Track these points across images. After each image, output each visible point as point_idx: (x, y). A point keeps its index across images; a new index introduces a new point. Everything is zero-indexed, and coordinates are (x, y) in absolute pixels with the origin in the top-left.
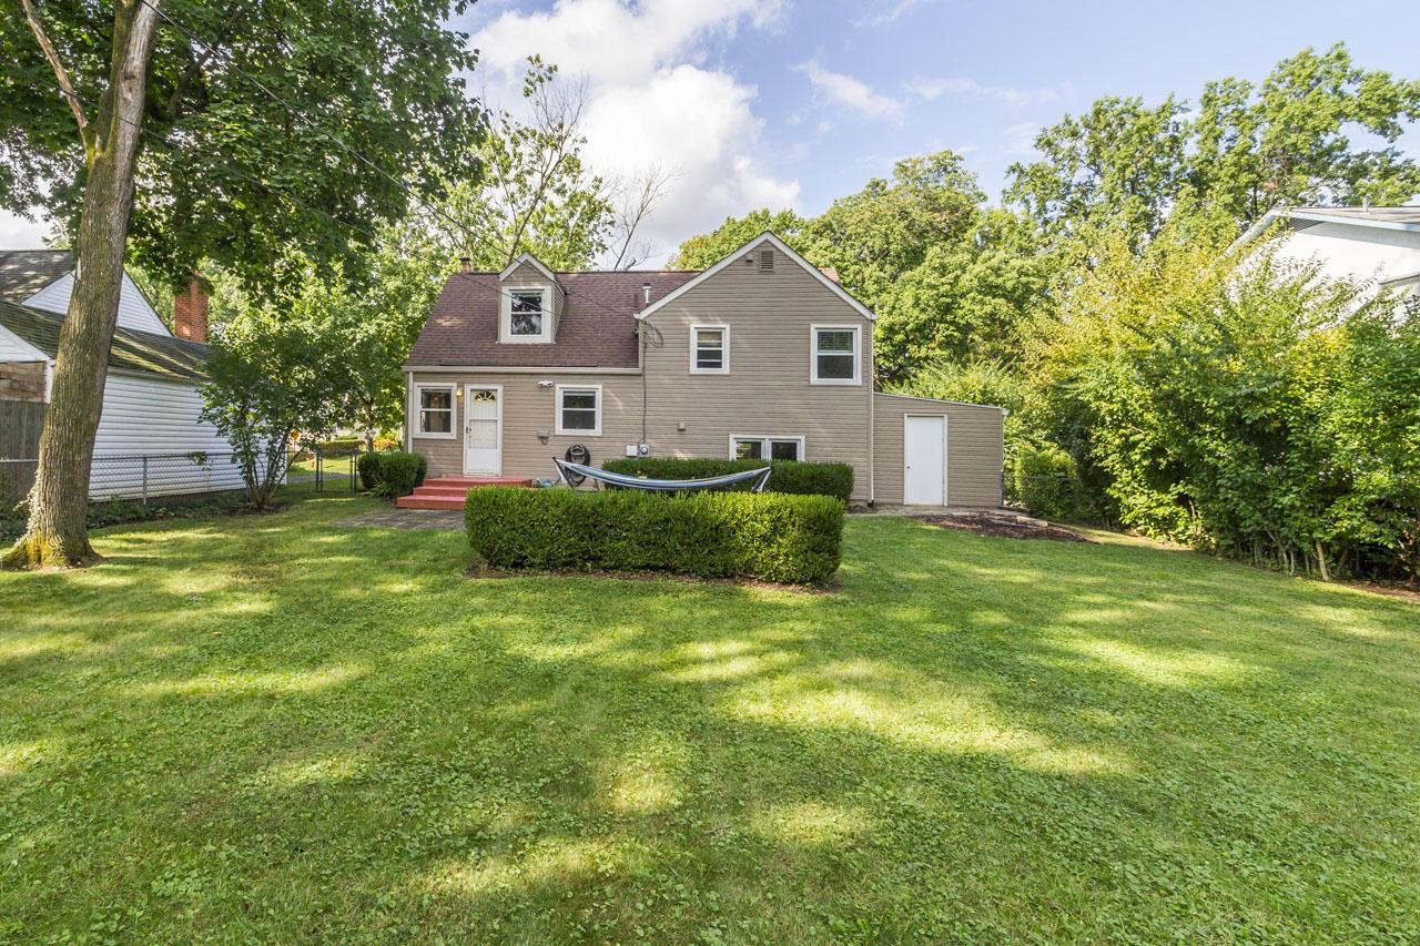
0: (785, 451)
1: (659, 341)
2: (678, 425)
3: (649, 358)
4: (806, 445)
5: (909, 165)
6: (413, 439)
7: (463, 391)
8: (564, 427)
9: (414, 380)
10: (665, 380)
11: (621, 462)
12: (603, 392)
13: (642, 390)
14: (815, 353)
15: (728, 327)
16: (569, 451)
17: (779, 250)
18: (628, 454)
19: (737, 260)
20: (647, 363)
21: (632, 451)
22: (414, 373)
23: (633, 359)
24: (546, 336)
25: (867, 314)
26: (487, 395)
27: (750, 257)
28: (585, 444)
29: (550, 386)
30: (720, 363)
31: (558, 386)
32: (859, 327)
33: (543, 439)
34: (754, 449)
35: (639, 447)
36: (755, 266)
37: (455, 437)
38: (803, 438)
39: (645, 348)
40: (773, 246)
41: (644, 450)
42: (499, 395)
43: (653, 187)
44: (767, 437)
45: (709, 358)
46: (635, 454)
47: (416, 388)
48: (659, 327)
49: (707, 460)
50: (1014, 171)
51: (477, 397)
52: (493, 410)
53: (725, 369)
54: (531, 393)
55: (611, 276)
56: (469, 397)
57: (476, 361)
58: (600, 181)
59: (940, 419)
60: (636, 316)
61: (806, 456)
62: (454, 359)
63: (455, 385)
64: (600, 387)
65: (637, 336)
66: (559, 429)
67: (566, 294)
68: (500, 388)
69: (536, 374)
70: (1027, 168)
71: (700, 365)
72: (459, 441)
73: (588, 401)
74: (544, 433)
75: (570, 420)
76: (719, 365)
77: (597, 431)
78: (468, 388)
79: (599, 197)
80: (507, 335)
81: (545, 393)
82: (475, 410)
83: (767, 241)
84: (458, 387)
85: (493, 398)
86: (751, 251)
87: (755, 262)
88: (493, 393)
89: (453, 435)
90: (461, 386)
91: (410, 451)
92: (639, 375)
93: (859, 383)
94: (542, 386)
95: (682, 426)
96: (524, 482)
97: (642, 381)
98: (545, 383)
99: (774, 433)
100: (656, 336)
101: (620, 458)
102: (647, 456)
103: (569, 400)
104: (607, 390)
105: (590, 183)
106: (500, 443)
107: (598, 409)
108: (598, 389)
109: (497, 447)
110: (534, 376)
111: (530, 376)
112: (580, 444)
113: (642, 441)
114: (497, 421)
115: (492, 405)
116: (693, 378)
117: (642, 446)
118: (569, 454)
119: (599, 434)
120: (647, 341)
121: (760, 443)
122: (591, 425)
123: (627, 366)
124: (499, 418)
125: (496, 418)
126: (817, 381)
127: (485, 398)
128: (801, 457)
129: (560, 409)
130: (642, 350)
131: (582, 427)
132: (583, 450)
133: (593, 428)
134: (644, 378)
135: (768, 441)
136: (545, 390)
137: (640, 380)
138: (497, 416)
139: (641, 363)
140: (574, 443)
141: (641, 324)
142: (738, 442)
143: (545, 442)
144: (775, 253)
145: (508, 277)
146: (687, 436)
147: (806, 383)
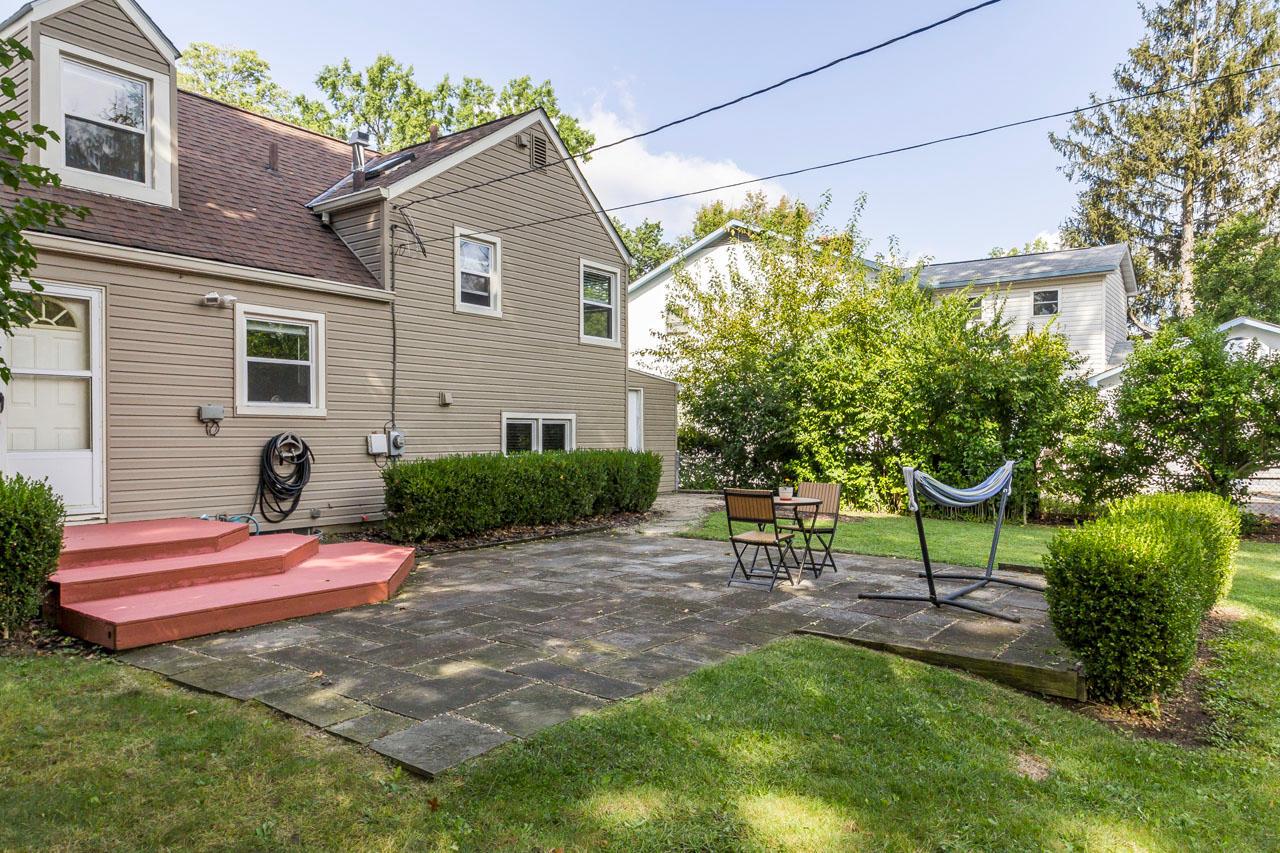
0: (554, 436)
3: (399, 275)
8: (249, 400)
10: (421, 315)
12: (328, 330)
13: (390, 332)
14: (582, 299)
15: (498, 242)
16: (274, 440)
17: (552, 143)
19: (507, 140)
20: (396, 283)
21: (378, 443)
23: (375, 272)
24: (159, 189)
25: (624, 255)
28: (299, 433)
29: (223, 305)
30: (488, 298)
31: (240, 308)
32: (618, 271)
33: (209, 423)
35: (387, 435)
36: (528, 156)
38: (572, 416)
39: (393, 254)
40: (545, 132)
41: (400, 441)
42: (95, 316)
44: (540, 416)
45: (476, 287)
46: (386, 450)
48: (412, 221)
52: (78, 352)
53: (495, 310)
54: (182, 318)
60: (382, 192)
61: (577, 442)
64: (321, 318)
66: (243, 402)
68: (96, 297)
69: (181, 273)
71: (467, 298)
73: (292, 344)
74: (215, 409)
75: (265, 384)
76: (484, 301)
77: (317, 405)
81: (213, 322)
83: (539, 122)
85: (68, 321)
86: (524, 131)
87: (528, 151)
88: (76, 311)
92: (384, 303)
93: (619, 345)
94: (205, 303)
95: (449, 399)
97: (389, 315)
98: (212, 296)
99: (542, 409)
100: (409, 236)
103: (263, 342)
104: (335, 326)
106: (101, 432)
107: (318, 362)
108: (316, 320)
109: (89, 445)
110: (185, 279)
111: (175, 278)
112: (288, 432)
113: (390, 425)
114: (88, 381)
115: (69, 338)
116: (460, 318)
117: (393, 434)
118: (268, 455)
119: (322, 412)
120: (397, 242)
121: (530, 425)
122: (302, 394)
123: (363, 283)
124: (97, 373)
125: (87, 374)
126: (586, 339)
127: (43, 318)
128: (571, 444)
129: (243, 359)
130: (388, 258)
131: (286, 398)
132: (301, 446)
133: (307, 400)
134: (393, 309)
135: (541, 422)
136: (214, 312)
137: (384, 313)
138: (88, 367)
139: (388, 282)
140: (274, 432)
141: (387, 207)
142: (509, 425)
143: (213, 430)
144: (549, 146)
145: (55, 17)
146: (451, 415)
147: (576, 340)
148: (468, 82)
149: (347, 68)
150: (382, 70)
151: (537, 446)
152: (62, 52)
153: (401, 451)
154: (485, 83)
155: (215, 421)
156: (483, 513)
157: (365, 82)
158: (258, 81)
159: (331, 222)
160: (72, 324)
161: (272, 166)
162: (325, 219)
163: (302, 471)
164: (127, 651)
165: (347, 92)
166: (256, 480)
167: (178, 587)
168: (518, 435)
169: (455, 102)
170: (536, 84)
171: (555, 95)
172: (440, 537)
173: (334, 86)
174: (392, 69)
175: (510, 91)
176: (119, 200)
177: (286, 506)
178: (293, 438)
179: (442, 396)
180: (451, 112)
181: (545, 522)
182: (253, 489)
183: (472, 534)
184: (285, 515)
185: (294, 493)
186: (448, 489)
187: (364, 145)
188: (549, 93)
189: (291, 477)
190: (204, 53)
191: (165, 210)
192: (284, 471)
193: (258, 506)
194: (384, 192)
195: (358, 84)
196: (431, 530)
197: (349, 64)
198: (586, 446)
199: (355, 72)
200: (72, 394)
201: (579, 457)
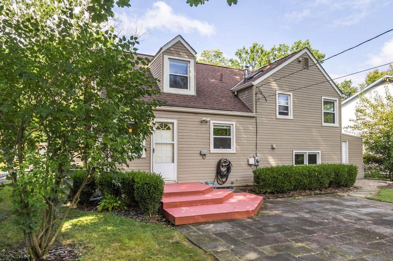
0: (313, 158)
3: (258, 108)
4: (321, 156)
8: (215, 148)
10: (265, 120)
12: (236, 127)
13: (255, 126)
14: (323, 110)
15: (291, 94)
16: (221, 160)
17: (310, 58)
18: (250, 163)
19: (295, 60)
20: (257, 111)
21: (252, 161)
23: (246, 108)
24: (191, 91)
25: (340, 94)
26: (165, 126)
27: (301, 59)
28: (228, 158)
29: (207, 122)
30: (288, 113)
31: (212, 122)
32: (337, 99)
33: (203, 155)
37: (144, 156)
38: (320, 152)
39: (256, 102)
40: (308, 56)
41: (258, 161)
42: (175, 127)
44: (307, 152)
45: (284, 111)
46: (254, 163)
48: (263, 91)
51: (159, 128)
52: (171, 137)
53: (290, 116)
54: (196, 126)
61: (321, 160)
64: (234, 123)
66: (212, 149)
68: (175, 122)
69: (196, 113)
71: (280, 113)
72: (148, 158)
73: (227, 131)
74: (204, 151)
76: (287, 114)
77: (233, 149)
80: (167, 87)
81: (204, 126)
82: (156, 136)
83: (306, 53)
85: (169, 129)
86: (300, 56)
87: (301, 63)
88: (171, 126)
89: (143, 154)
92: (254, 117)
93: (338, 126)
94: (202, 121)
95: (274, 147)
97: (255, 121)
98: (204, 119)
99: (309, 149)
100: (261, 96)
103: (217, 131)
104: (238, 125)
106: (176, 159)
107: (233, 136)
108: (233, 125)
109: (173, 162)
110: (197, 115)
111: (195, 115)
112: (225, 158)
113: (255, 155)
114: (173, 144)
115: (169, 133)
116: (278, 120)
117: (256, 158)
118: (219, 164)
119: (235, 152)
120: (258, 98)
121: (304, 155)
123: (247, 112)
124: (175, 142)
125: (173, 142)
126: (324, 124)
127: (163, 128)
128: (319, 161)
129: (212, 137)
130: (254, 103)
131: (224, 147)
132: (228, 162)
133: (230, 148)
134: (256, 119)
135: (307, 154)
136: (204, 123)
137: (253, 120)
138: (173, 141)
139: (254, 111)
140: (221, 158)
141: (254, 87)
142: (296, 155)
143: (204, 157)
144: (309, 60)
145: (167, 49)
146: (276, 152)
147: (321, 125)
148: (281, 45)
149: (244, 49)
150: (254, 47)
151: (306, 162)
152: (169, 58)
153: (259, 164)
154: (286, 45)
155: (205, 155)
156: (287, 186)
157: (249, 52)
158: (220, 57)
159: (237, 94)
160: (170, 129)
161: (221, 80)
162: (236, 93)
163: (229, 169)
164: (178, 226)
165: (244, 55)
166: (215, 172)
167: (193, 206)
168: (299, 158)
169: (276, 52)
170: (303, 42)
171: (310, 44)
172: (272, 193)
173: (240, 54)
174: (257, 46)
175: (294, 45)
176: (181, 95)
177: (224, 180)
178: (226, 159)
179: (272, 146)
180: (275, 56)
181: (310, 189)
182: (215, 175)
183: (283, 192)
184: (224, 182)
185: (226, 176)
186: (274, 177)
187: (247, 70)
188: (308, 43)
189: (225, 171)
190: (206, 53)
191: (193, 96)
192: (223, 169)
193: (216, 179)
194: (253, 83)
195: (247, 52)
196: (269, 190)
197: (245, 48)
198: (326, 162)
199: (246, 49)
200: (169, 148)
201: (323, 167)
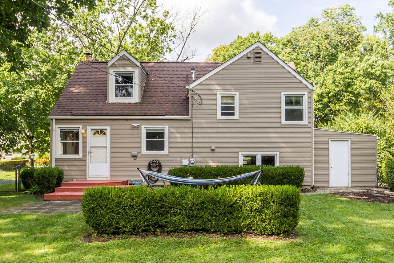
0: (268, 160)
1: (200, 101)
2: (211, 147)
3: (194, 110)
4: (280, 157)
5: (329, 11)
6: (55, 159)
7: (86, 130)
8: (146, 150)
9: (56, 124)
10: (203, 123)
11: (180, 169)
12: (169, 130)
13: (191, 129)
14: (284, 107)
15: (237, 93)
17: (264, 52)
18: (183, 164)
19: (242, 57)
20: (193, 113)
21: (185, 162)
22: (56, 120)
23: (186, 111)
24: (136, 98)
25: (310, 86)
26: (102, 132)
27: (249, 55)
28: (159, 159)
29: (138, 127)
30: (234, 113)
31: (143, 127)
32: (306, 93)
33: (134, 157)
34: (252, 160)
35: (189, 160)
36: (252, 60)
37: (81, 157)
38: (278, 153)
39: (192, 104)
40: (262, 49)
41: (192, 162)
42: (108, 132)
43: (197, 17)
44: (259, 153)
45: (228, 110)
46: (188, 164)
47: (57, 128)
48: (200, 93)
49: (227, 167)
50: (379, 16)
51: (95, 134)
52: (104, 141)
53: (236, 116)
54: (127, 131)
55: (174, 64)
56: (90, 134)
57: (94, 112)
58: (168, 13)
59: (346, 142)
60: (187, 87)
61: (280, 162)
62: (81, 112)
63: (81, 126)
64: (167, 127)
65: (188, 98)
66: (144, 151)
67: (147, 74)
68: (108, 128)
70: (385, 15)
71: (223, 114)
72: (84, 159)
74: (135, 153)
75: (150, 146)
76: (233, 114)
77: (166, 151)
78: (89, 128)
79: (167, 21)
80: (112, 98)
81: (136, 131)
82: (93, 141)
83: (258, 47)
84: (83, 127)
85: (104, 134)
86: (250, 52)
87: (252, 58)
88: (105, 131)
89: (80, 156)
90: (85, 127)
91: (54, 166)
92: (190, 120)
93: (307, 123)
94: (133, 127)
95: (213, 148)
96: (122, 182)
97: (191, 123)
98: (136, 125)
99: (263, 151)
100: (198, 98)
101: (179, 167)
102: (194, 165)
103: (150, 135)
104: (171, 129)
105: (162, 14)
106: (109, 159)
107: (166, 140)
108: (166, 128)
110: (129, 121)
111: (126, 121)
113: (191, 157)
115: (104, 137)
116: (219, 121)
117: (191, 159)
118: (150, 165)
119: (167, 153)
120: (193, 101)
121: (256, 156)
122: (162, 148)
124: (108, 146)
125: (106, 146)
126: (285, 122)
127: (100, 134)
128: (277, 163)
129: (144, 140)
130: (190, 106)
131: (157, 150)
132: (158, 163)
133: (164, 150)
134: (192, 121)
135: (260, 155)
136: (135, 129)
137: (190, 123)
138: (107, 144)
139: (190, 114)
140: (151, 159)
143: (135, 159)
144: (263, 53)
145: (113, 64)
146: (216, 153)
147: (279, 124)
151: (259, 163)
152: (114, 72)
155: (136, 156)
178: (155, 160)
184: (155, 182)
191: (136, 103)
198: (286, 165)
200: (104, 150)
201: (278, 168)
